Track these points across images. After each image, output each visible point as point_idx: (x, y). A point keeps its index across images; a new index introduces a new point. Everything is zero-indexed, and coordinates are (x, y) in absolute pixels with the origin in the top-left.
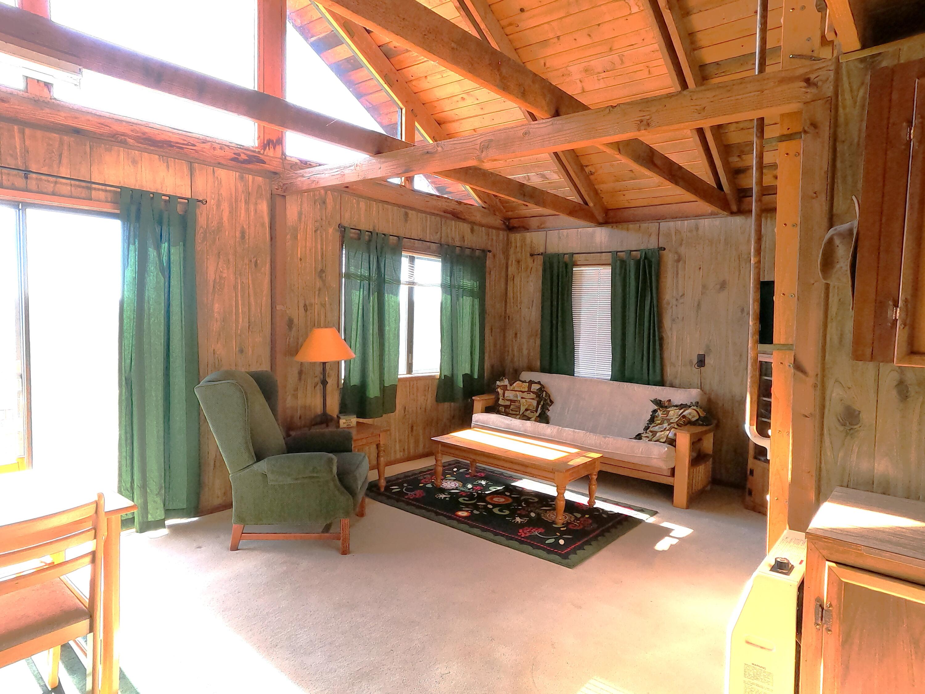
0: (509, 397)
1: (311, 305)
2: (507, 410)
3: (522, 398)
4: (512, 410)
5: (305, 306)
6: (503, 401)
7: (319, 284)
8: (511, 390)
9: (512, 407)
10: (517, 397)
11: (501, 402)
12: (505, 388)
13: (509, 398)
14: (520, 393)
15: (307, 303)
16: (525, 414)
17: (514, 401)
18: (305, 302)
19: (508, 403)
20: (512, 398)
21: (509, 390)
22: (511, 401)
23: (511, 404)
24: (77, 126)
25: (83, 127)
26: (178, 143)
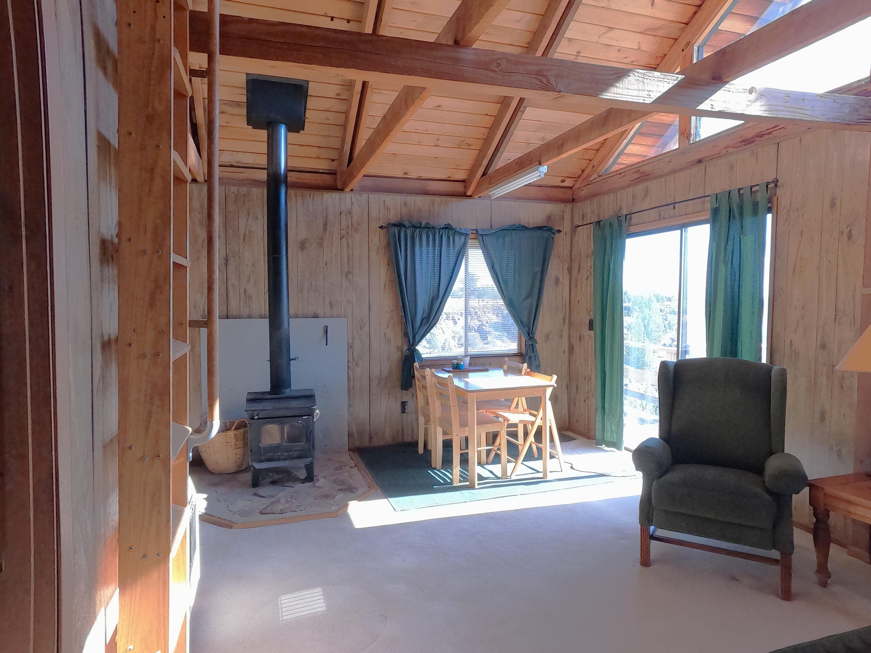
24: (700, 157)
25: (703, 156)
26: (767, 130)
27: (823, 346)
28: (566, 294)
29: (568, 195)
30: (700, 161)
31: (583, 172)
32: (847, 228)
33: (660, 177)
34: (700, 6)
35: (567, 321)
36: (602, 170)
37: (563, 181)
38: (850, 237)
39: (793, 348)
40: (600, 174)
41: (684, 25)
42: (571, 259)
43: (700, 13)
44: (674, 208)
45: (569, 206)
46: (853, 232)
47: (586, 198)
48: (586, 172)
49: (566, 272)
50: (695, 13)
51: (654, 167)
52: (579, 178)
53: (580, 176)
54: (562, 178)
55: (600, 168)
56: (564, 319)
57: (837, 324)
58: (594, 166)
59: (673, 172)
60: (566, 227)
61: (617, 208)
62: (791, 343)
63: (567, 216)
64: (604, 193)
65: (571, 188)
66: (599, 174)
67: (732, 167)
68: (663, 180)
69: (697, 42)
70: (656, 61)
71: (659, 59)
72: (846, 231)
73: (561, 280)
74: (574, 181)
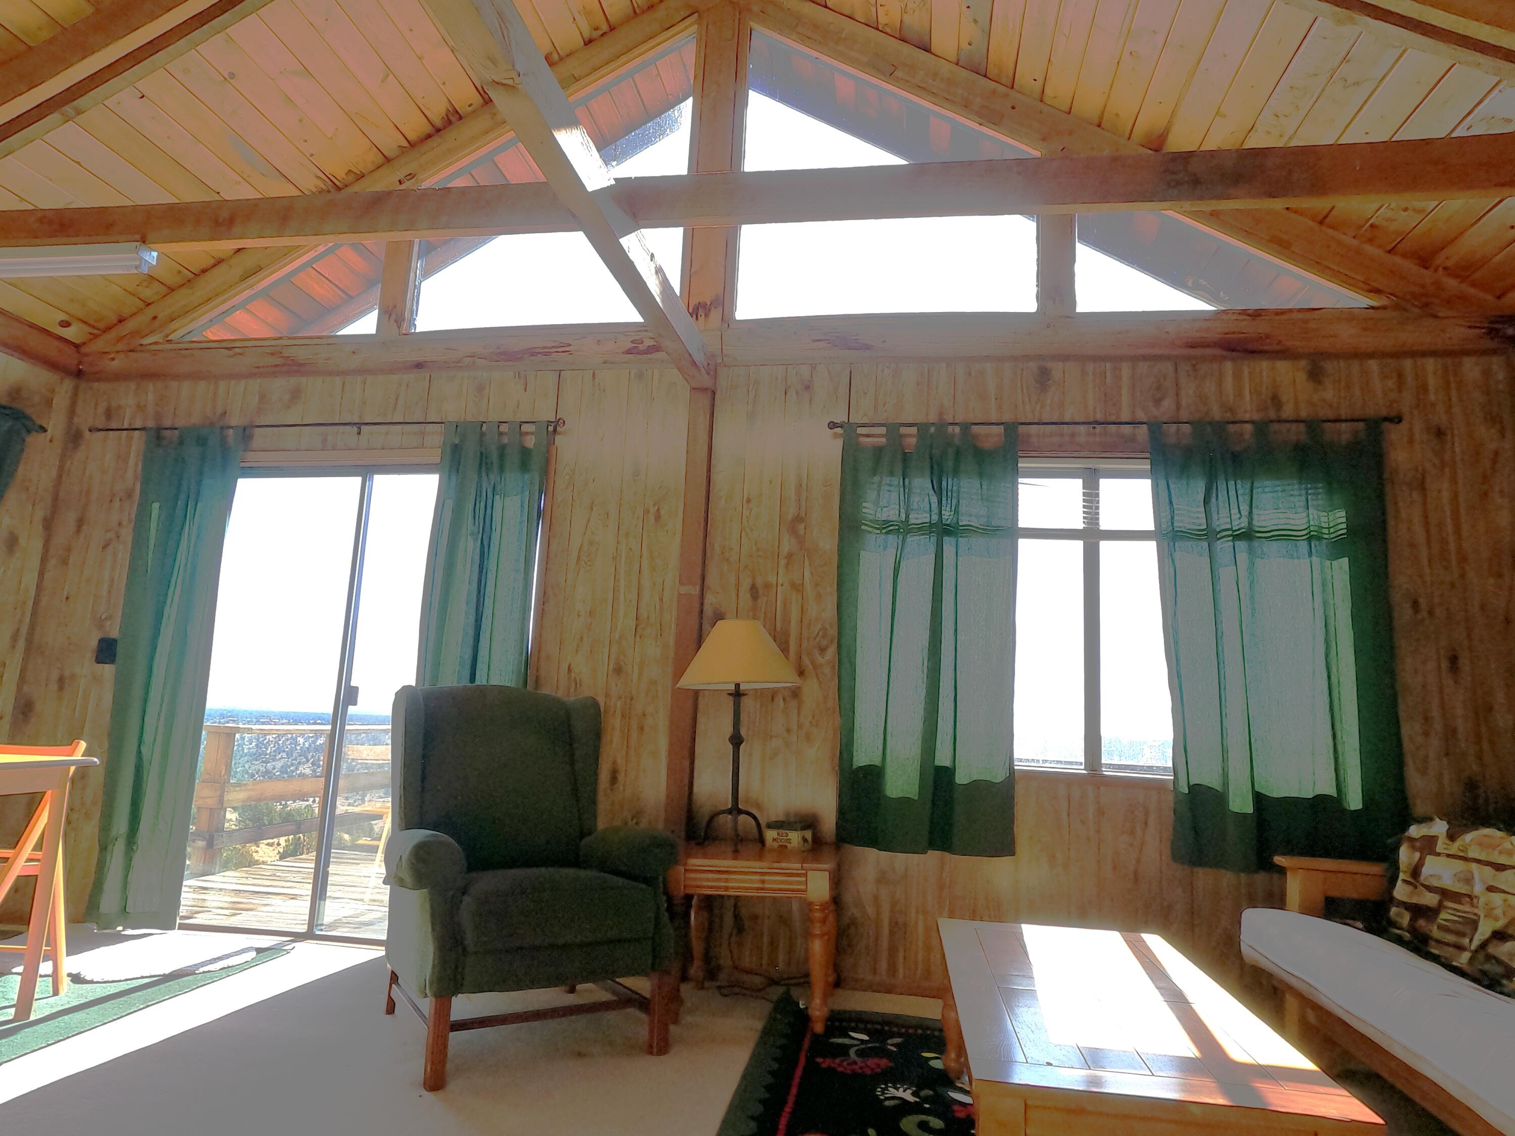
0: (1439, 878)
1: (767, 586)
2: (1421, 923)
3: (1491, 889)
4: (1440, 927)
5: (754, 589)
6: (1409, 888)
7: (788, 544)
8: (1449, 856)
9: (1444, 915)
10: (1469, 880)
11: (1401, 891)
12: (1428, 845)
13: (1435, 883)
14: (1488, 869)
15: (759, 581)
16: (1492, 949)
17: (1456, 897)
18: (754, 579)
19: (1430, 899)
20: (1448, 882)
21: (1439, 854)
22: (1445, 893)
23: (1440, 904)
24: (421, 359)
25: (426, 359)
26: (544, 348)
27: (618, 670)
28: (30, 579)
29: (69, 358)
30: (419, 366)
31: (120, 321)
32: (654, 505)
33: (331, 373)
34: (438, 130)
35: (21, 644)
36: (181, 331)
37: (65, 324)
38: (658, 517)
39: (573, 675)
40: (169, 338)
41: (406, 144)
42: (56, 498)
43: (436, 140)
44: (359, 433)
45: (68, 384)
46: (662, 512)
47: (120, 377)
48: (130, 326)
49: (39, 527)
50: (429, 136)
51: (317, 354)
52: (104, 332)
53: (108, 329)
54: (63, 317)
55: (173, 326)
56: (15, 638)
57: (638, 638)
58: (155, 318)
59: (363, 371)
60: (56, 424)
61: (215, 413)
62: (569, 669)
63: (61, 401)
64: (178, 377)
65: (77, 346)
66: (167, 336)
67: (480, 389)
68: (338, 380)
69: (428, 180)
70: (345, 177)
71: (351, 178)
72: (653, 510)
73: (22, 542)
74: (90, 333)
